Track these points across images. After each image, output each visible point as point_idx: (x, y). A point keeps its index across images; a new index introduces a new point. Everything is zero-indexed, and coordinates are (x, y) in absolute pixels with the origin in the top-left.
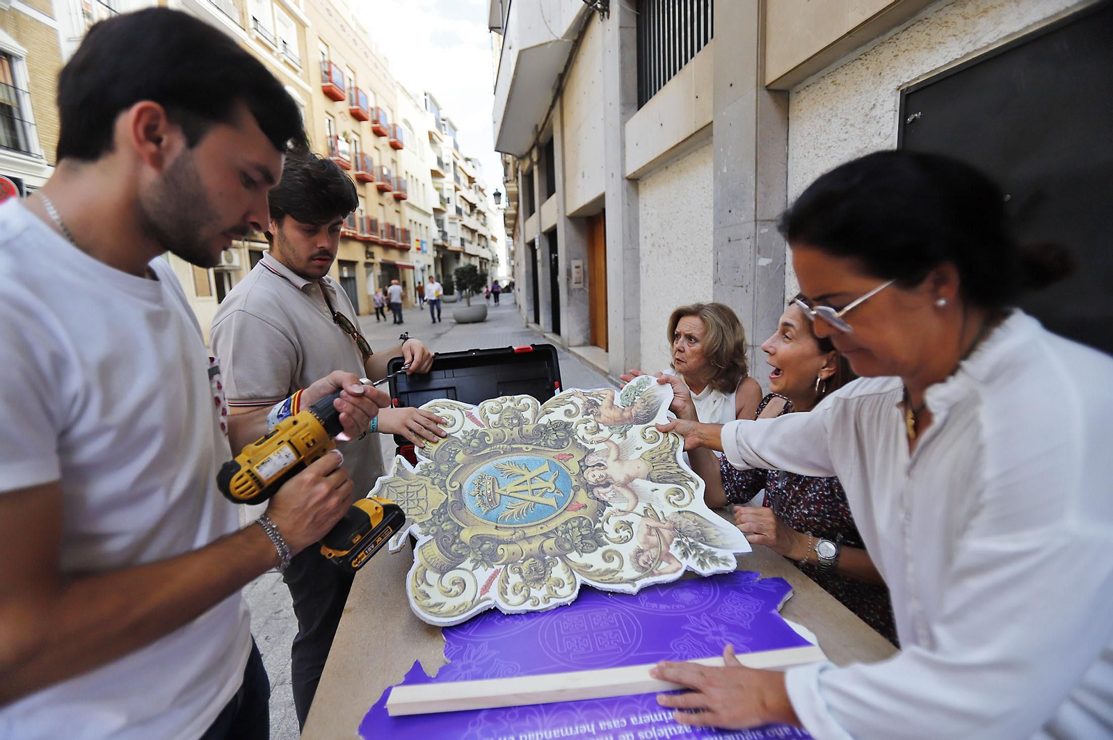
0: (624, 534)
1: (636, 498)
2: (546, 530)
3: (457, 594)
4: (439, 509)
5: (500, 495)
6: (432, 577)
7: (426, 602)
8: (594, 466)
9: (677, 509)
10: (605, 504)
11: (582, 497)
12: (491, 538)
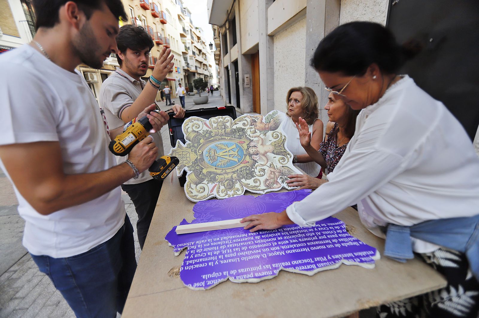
0: (262, 173)
1: (268, 160)
2: (234, 170)
3: (202, 192)
4: (195, 161)
5: (217, 156)
6: (193, 186)
7: (191, 194)
8: (253, 147)
9: (282, 165)
10: (256, 162)
11: (248, 158)
12: (213, 173)
